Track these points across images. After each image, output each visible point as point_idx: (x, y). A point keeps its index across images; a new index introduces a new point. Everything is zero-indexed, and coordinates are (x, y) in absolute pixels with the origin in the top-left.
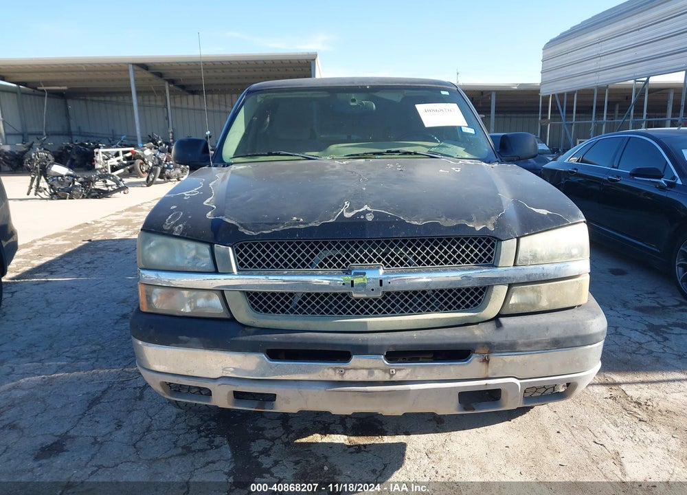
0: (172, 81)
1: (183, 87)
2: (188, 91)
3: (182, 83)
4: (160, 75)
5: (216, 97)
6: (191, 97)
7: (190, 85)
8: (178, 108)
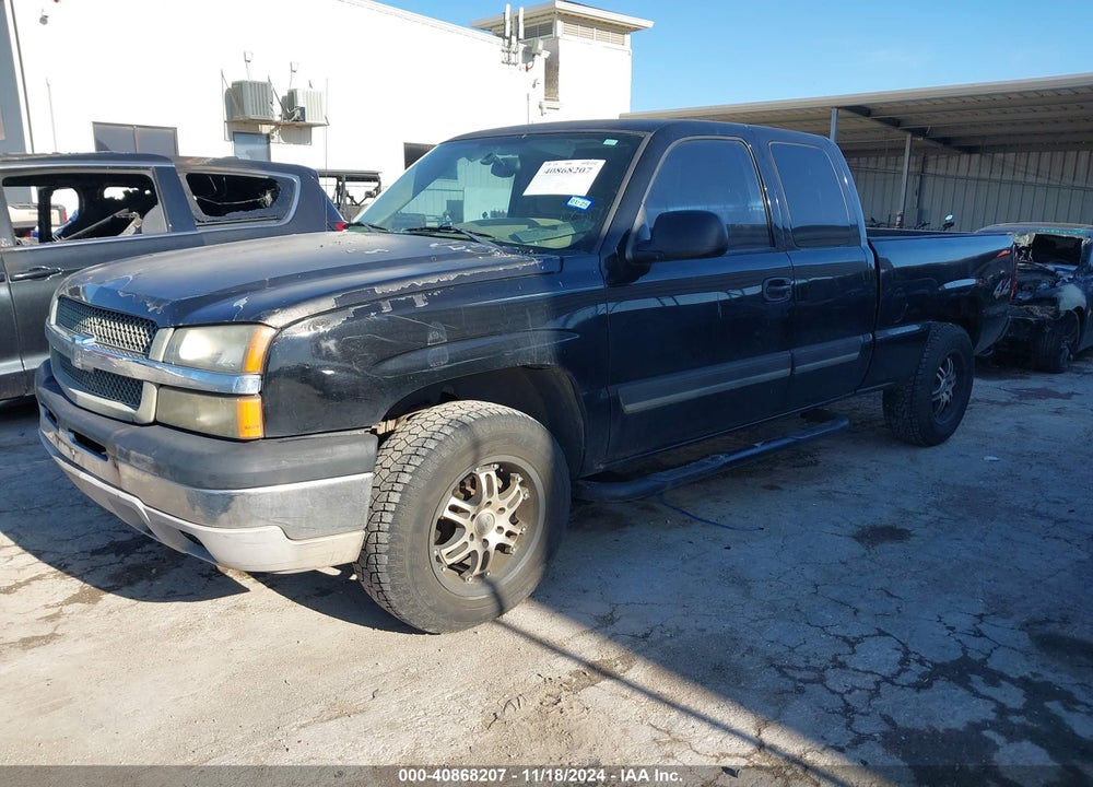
0: (920, 132)
1: (946, 141)
2: (956, 148)
3: (942, 134)
4: (894, 122)
5: (1011, 157)
6: (965, 157)
7: (959, 138)
8: (940, 176)
